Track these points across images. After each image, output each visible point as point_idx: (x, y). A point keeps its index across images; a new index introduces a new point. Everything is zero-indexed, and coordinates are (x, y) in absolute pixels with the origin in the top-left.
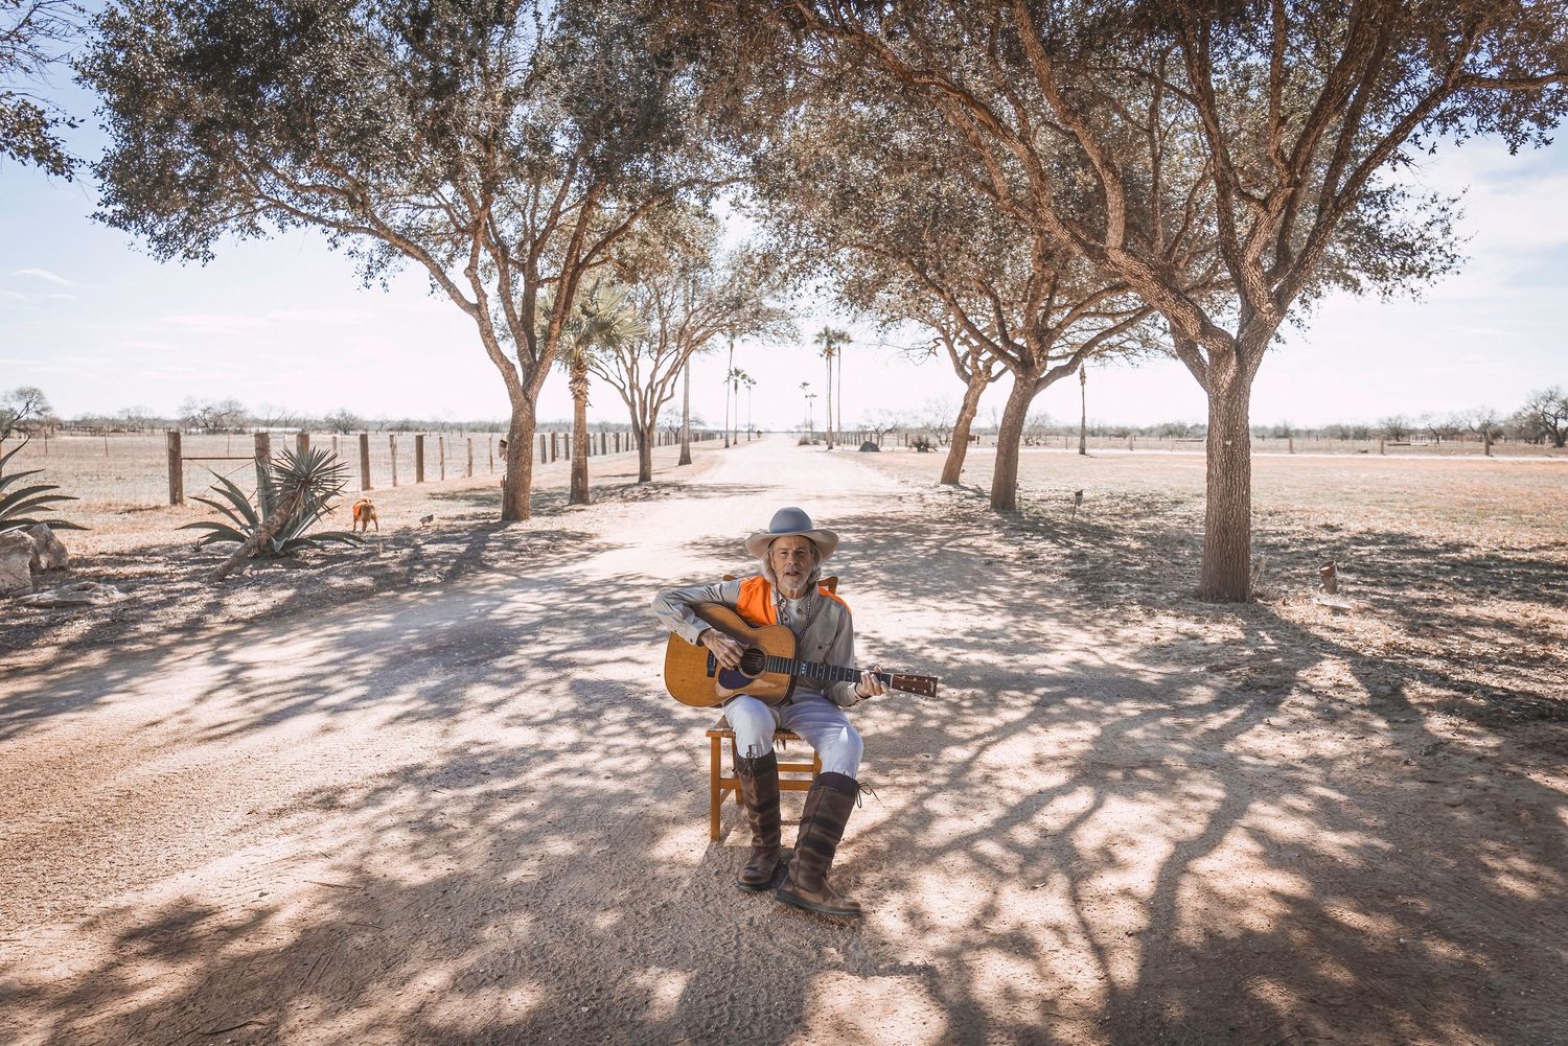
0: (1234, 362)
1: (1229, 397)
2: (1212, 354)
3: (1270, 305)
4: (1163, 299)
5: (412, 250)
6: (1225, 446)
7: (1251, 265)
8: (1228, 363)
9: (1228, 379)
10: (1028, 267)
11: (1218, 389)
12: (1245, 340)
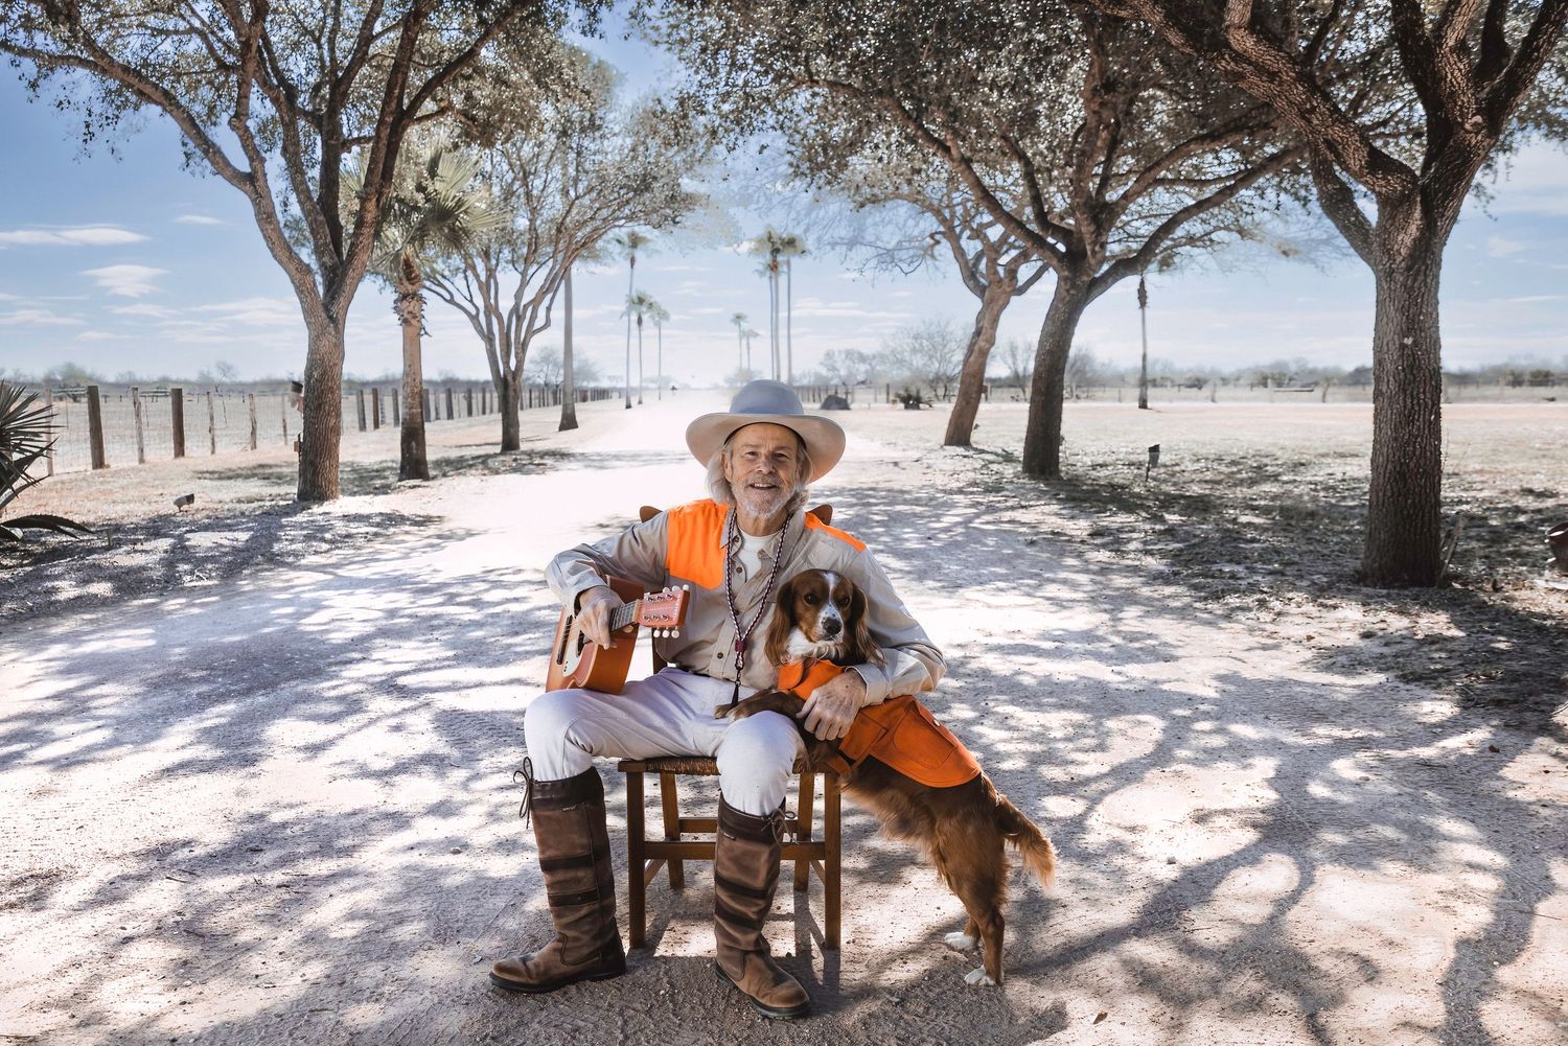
0: (1417, 214)
1: (1408, 269)
2: (1384, 202)
3: (1478, 119)
4: (1313, 110)
5: (148, 90)
6: (1403, 347)
7: (1452, 50)
8: (1409, 215)
9: (1408, 241)
10: (1075, 111)
11: (1392, 258)
12: (1434, 179)
